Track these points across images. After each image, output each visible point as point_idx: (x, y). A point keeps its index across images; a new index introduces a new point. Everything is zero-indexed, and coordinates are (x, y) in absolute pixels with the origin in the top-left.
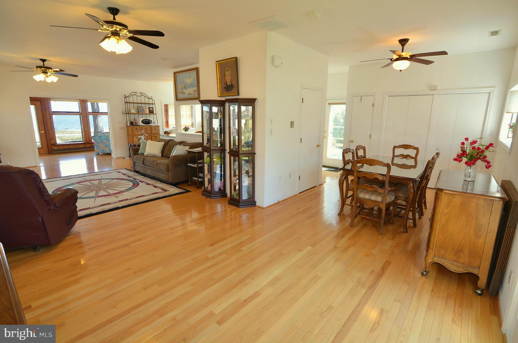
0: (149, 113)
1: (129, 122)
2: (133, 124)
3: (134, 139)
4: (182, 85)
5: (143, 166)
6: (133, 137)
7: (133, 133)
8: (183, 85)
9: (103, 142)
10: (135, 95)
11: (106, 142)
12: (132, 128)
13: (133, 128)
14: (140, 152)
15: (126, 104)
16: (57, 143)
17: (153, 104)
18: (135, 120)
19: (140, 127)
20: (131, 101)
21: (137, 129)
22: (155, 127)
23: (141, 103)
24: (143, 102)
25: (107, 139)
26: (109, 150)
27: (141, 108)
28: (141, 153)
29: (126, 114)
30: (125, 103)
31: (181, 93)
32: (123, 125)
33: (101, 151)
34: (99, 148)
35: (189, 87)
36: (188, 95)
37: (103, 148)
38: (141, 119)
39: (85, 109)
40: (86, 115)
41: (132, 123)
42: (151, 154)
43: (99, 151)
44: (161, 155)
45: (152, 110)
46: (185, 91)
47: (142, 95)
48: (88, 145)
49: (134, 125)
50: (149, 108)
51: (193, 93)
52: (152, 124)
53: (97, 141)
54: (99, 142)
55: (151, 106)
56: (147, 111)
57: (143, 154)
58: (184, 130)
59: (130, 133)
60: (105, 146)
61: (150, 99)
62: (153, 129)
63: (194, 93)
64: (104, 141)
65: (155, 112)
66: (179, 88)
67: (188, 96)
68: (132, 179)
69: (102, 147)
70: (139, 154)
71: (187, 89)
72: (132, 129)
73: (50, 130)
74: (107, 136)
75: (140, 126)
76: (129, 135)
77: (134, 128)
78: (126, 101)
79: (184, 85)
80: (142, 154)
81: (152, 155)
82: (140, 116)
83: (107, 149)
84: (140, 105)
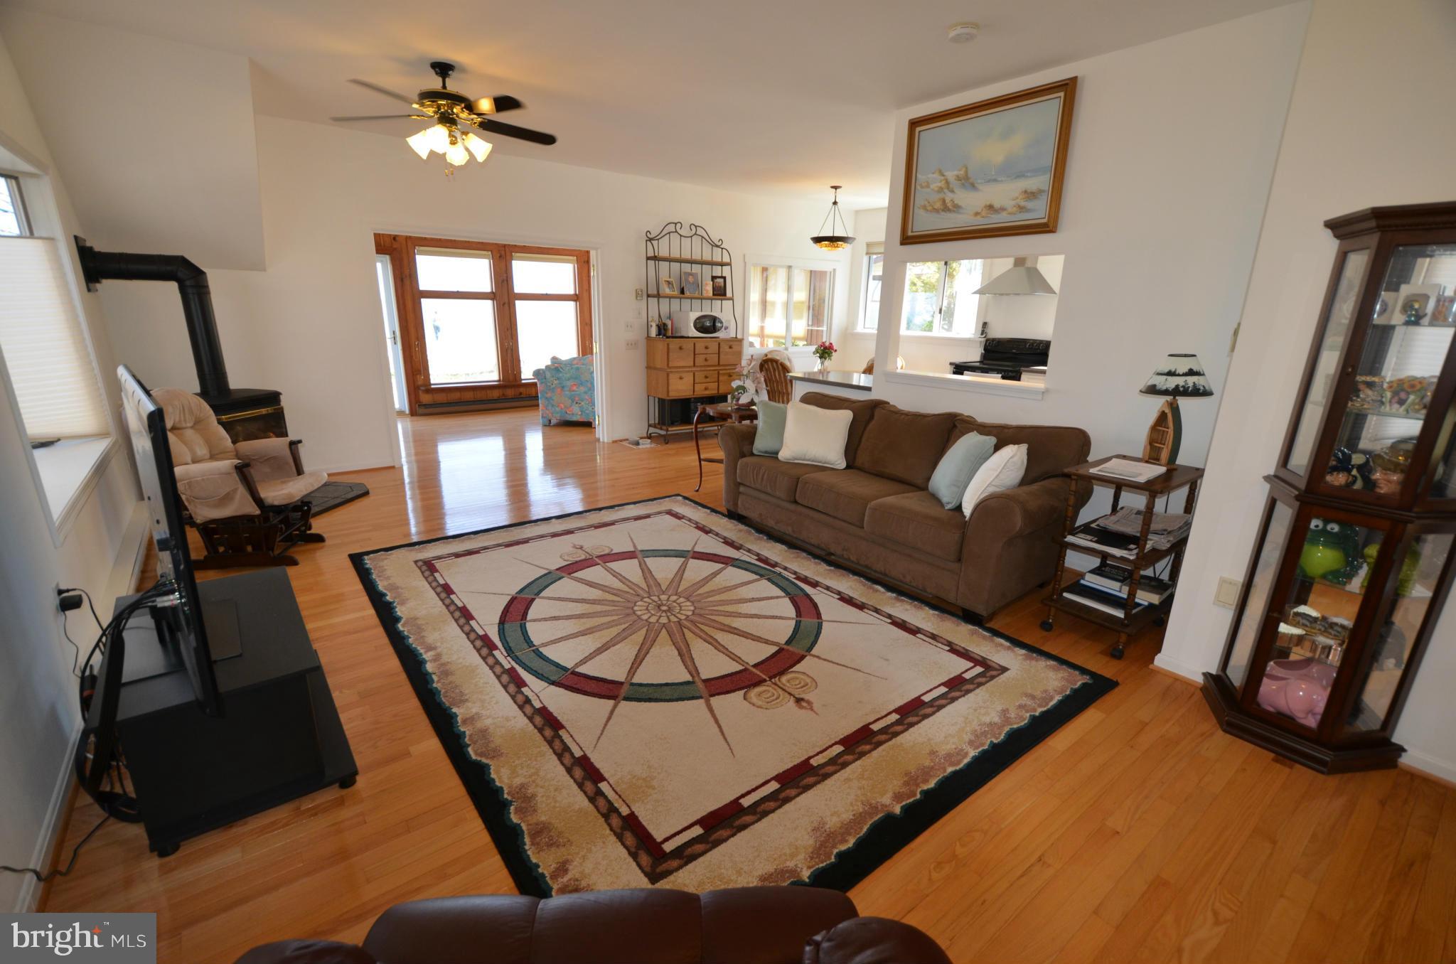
0: (714, 295)
1: (654, 325)
2: (666, 330)
3: (671, 381)
4: (951, 175)
5: (792, 507)
6: (668, 375)
7: (670, 363)
8: (956, 173)
9: (563, 387)
10: (676, 232)
11: (575, 388)
12: (668, 345)
13: (671, 346)
14: (760, 444)
15: (651, 263)
16: (432, 382)
17: (722, 264)
18: (670, 318)
19: (688, 345)
20: (664, 252)
21: (681, 348)
22: (731, 343)
23: (692, 262)
24: (697, 256)
25: (576, 378)
26: (580, 413)
27: (691, 279)
28: (764, 450)
29: (648, 296)
30: (648, 258)
31: (937, 211)
32: (637, 334)
33: (559, 415)
34: (553, 406)
35: (995, 180)
36: (977, 214)
37: (562, 406)
38: (694, 316)
39: (505, 282)
40: (506, 301)
41: (662, 329)
42: (807, 457)
43: (552, 414)
44: (843, 465)
45: (722, 285)
46: (963, 197)
47: (695, 234)
48: (510, 393)
49: (669, 334)
50: (714, 278)
51: (1013, 203)
52: (721, 334)
53: (549, 384)
54: (554, 386)
55: (717, 271)
56: (708, 289)
57: (773, 455)
58: (818, 355)
59: (660, 362)
60: (570, 401)
61: (717, 246)
62: (725, 348)
63: (1023, 203)
64: (569, 383)
65: (729, 294)
66: (928, 186)
67: (979, 217)
68: (752, 559)
69: (563, 403)
70: (755, 452)
71: (980, 187)
72: (668, 349)
73: (415, 342)
74: (578, 369)
75: (688, 337)
76: (655, 369)
77: (674, 344)
78: (651, 254)
79: (962, 172)
80: (766, 452)
81: (809, 460)
82: (686, 303)
83: (576, 409)
84: (686, 267)
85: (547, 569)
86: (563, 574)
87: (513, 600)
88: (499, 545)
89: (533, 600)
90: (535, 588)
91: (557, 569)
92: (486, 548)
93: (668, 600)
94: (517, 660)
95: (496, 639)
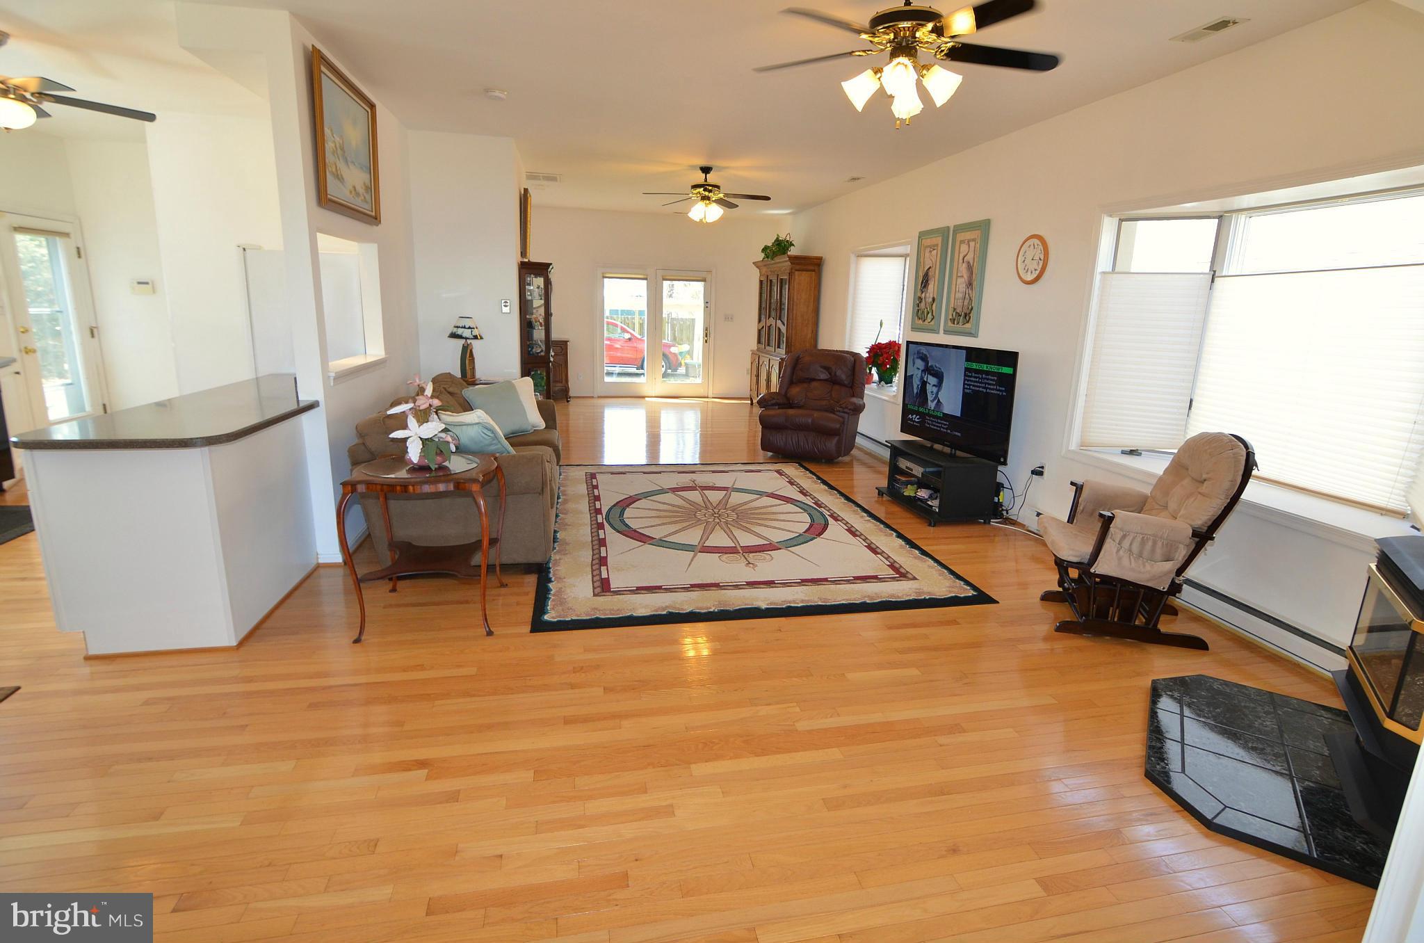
85: (789, 550)
86: (776, 544)
87: (820, 534)
88: (835, 582)
89: (805, 532)
90: (801, 539)
91: (780, 549)
92: (848, 582)
93: (714, 519)
94: (819, 511)
95: (829, 518)
